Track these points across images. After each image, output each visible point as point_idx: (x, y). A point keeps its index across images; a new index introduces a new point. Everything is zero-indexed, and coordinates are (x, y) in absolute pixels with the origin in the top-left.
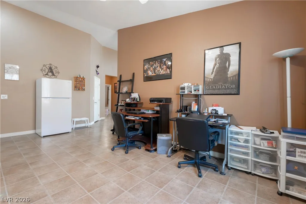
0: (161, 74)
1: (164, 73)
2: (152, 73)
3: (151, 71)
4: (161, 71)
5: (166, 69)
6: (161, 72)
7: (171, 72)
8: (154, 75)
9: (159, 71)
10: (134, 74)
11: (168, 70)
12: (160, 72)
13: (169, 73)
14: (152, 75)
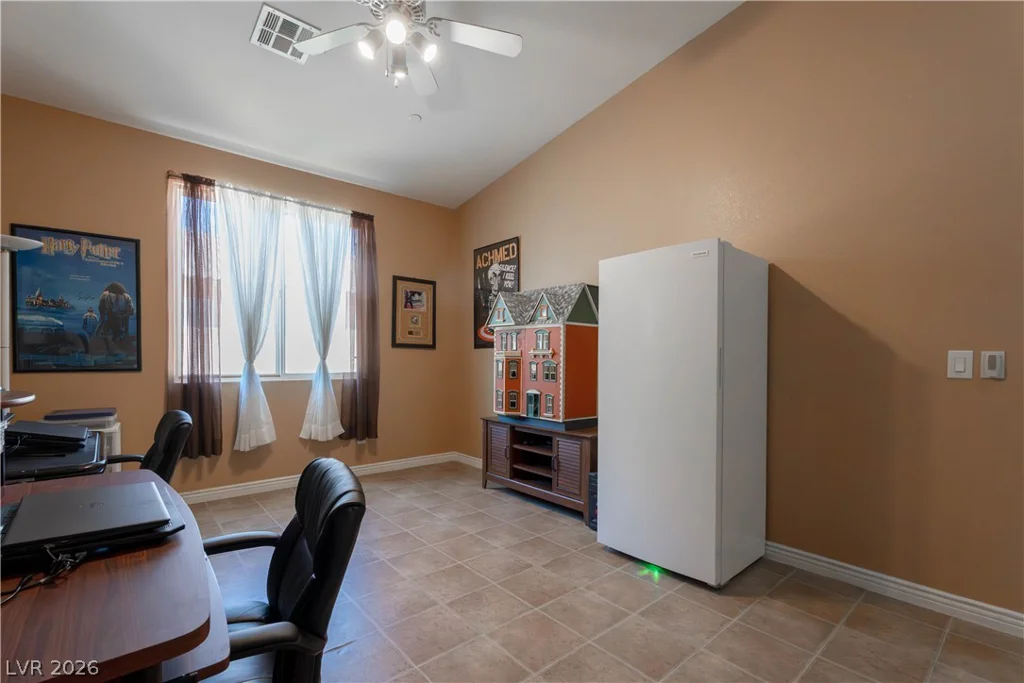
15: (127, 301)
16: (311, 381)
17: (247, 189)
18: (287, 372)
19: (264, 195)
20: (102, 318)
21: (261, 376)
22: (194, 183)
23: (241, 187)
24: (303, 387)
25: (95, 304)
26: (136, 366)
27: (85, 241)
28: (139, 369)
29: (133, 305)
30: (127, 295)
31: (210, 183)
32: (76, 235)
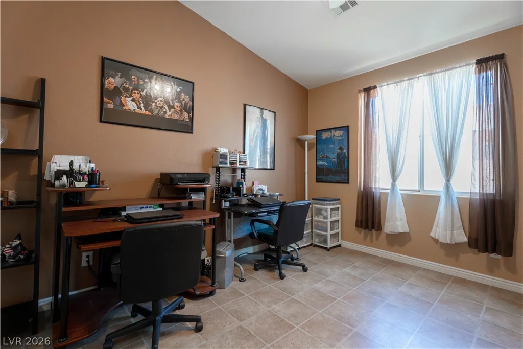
0: (166, 116)
1: (176, 117)
2: (139, 108)
3: (133, 100)
4: (167, 109)
5: (181, 111)
6: (168, 113)
7: (192, 119)
8: (144, 115)
9: (162, 108)
10: (43, 81)
11: (186, 115)
12: (165, 113)
13: (188, 120)
14: (138, 111)
15: (345, 153)
16: (440, 197)
17: (393, 82)
18: (425, 189)
19: (404, 81)
20: (337, 161)
21: (400, 190)
22: (368, 91)
23: (390, 83)
24: (433, 200)
25: (335, 155)
26: (347, 181)
27: (333, 131)
28: (348, 183)
29: (347, 155)
30: (345, 151)
31: (375, 87)
32: (330, 130)
